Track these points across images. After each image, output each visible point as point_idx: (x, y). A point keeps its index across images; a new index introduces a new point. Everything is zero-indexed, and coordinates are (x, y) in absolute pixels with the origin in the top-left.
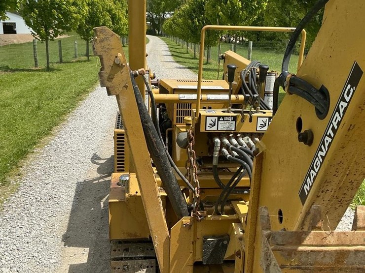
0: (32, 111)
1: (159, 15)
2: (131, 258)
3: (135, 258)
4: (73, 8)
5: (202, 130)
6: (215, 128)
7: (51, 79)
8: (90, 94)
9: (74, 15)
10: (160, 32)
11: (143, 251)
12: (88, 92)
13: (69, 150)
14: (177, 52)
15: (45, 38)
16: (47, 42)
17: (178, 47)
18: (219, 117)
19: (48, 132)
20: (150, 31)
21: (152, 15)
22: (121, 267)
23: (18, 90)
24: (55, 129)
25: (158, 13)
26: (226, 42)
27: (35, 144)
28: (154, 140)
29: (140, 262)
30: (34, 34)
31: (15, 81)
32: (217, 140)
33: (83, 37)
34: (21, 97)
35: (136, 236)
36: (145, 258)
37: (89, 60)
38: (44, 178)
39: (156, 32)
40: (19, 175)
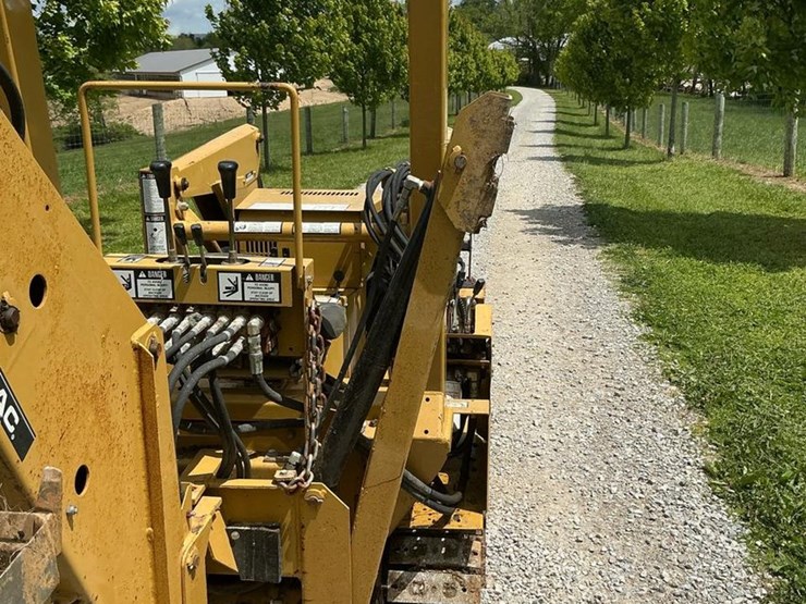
1: (549, 42)
4: (315, 41)
10: (550, 81)
14: (572, 124)
15: (260, 104)
16: (264, 112)
17: (579, 112)
20: (527, 79)
21: (534, 43)
25: (547, 38)
26: (703, 95)
30: (240, 97)
37: (364, 147)
39: (540, 80)
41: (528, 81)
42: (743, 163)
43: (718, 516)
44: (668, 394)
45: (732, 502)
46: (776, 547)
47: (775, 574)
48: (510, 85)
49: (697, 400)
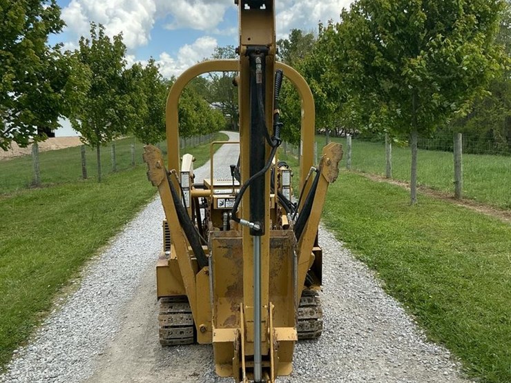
0: (86, 225)
2: (174, 313)
3: (177, 313)
5: (215, 208)
6: (223, 206)
7: (103, 191)
8: (149, 205)
9: (131, 115)
11: (184, 308)
12: (146, 203)
13: (126, 256)
15: (96, 143)
16: (98, 148)
18: (226, 199)
19: (104, 242)
22: (167, 319)
23: (67, 204)
24: (112, 240)
27: (92, 252)
28: (183, 215)
29: (181, 315)
30: (84, 139)
31: (62, 194)
32: (226, 214)
33: (141, 139)
34: (72, 212)
35: (177, 293)
36: (185, 313)
38: (102, 278)
40: (78, 277)
41: (230, 128)
42: (364, 172)
43: (391, 300)
44: (360, 265)
45: (395, 297)
46: (414, 307)
47: (415, 315)
48: (220, 130)
49: (374, 266)
